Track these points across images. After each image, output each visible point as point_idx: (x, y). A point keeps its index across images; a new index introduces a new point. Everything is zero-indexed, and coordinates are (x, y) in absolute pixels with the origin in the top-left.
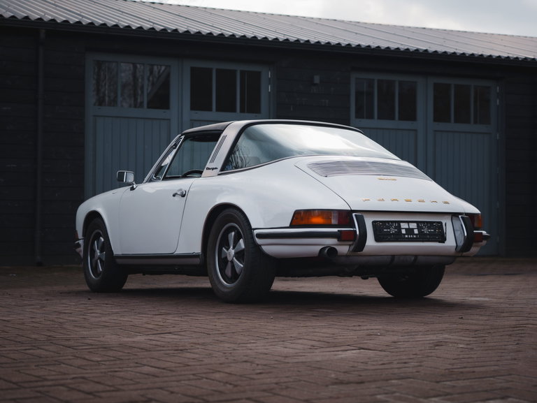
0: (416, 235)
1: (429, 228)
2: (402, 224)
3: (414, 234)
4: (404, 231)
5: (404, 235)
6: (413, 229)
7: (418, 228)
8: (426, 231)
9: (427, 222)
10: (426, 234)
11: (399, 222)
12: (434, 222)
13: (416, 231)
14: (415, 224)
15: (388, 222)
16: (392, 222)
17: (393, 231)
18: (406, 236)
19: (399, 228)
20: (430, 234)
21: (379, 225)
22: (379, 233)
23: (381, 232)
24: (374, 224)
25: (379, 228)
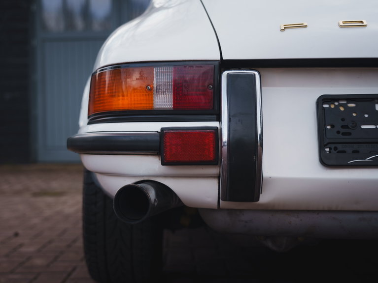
21: (342, 109)
22: (340, 136)
23: (350, 134)
24: (326, 106)
25: (343, 120)
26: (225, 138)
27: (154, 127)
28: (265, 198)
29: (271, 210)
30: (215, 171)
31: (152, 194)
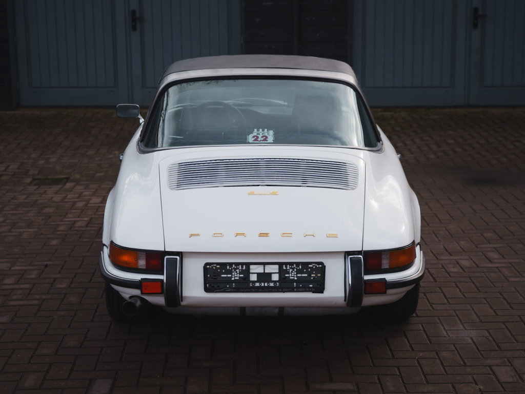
0: (275, 282)
1: (298, 272)
2: (252, 267)
3: (270, 280)
4: (253, 278)
5: (254, 282)
6: (270, 274)
7: (281, 272)
8: (293, 275)
9: (298, 264)
10: (293, 281)
11: (248, 265)
12: (311, 263)
13: (275, 277)
14: (277, 267)
15: (231, 264)
16: (237, 264)
17: (236, 276)
18: (257, 284)
19: (247, 272)
20: (300, 280)
21: (214, 268)
22: (213, 280)
23: (216, 279)
24: (208, 267)
25: (214, 273)
26: (165, 281)
27: (137, 277)
28: (183, 303)
29: (188, 307)
30: (163, 295)
31: (138, 303)
